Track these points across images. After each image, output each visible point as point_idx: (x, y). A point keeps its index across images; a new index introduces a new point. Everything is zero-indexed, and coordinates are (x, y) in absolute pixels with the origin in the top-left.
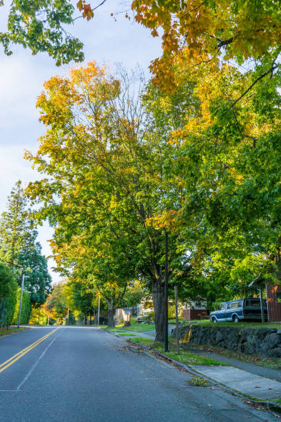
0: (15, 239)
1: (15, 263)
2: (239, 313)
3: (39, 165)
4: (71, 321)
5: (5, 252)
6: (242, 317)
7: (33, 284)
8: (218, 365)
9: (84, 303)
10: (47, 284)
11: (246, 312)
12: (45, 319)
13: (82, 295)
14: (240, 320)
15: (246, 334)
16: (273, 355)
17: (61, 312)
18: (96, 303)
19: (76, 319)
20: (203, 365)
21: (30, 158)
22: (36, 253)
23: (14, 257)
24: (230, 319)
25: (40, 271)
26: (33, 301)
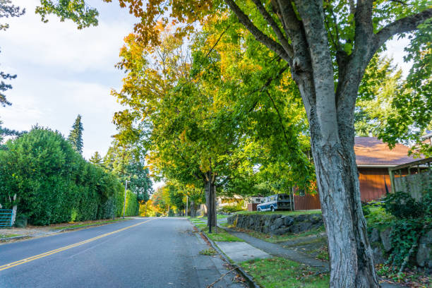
0: (125, 155)
1: (125, 172)
2: (275, 205)
3: (122, 99)
4: (171, 214)
5: (117, 164)
6: (276, 208)
7: (139, 187)
8: (235, 241)
9: (177, 199)
10: (149, 187)
11: (279, 203)
12: (154, 212)
13: (175, 194)
14: (275, 210)
15: (265, 220)
16: (277, 234)
17: (163, 208)
18: (185, 200)
19: (175, 212)
20: (225, 241)
21: (115, 94)
22: (140, 164)
23: (124, 168)
24: (269, 209)
25: (144, 177)
26: (139, 199)
